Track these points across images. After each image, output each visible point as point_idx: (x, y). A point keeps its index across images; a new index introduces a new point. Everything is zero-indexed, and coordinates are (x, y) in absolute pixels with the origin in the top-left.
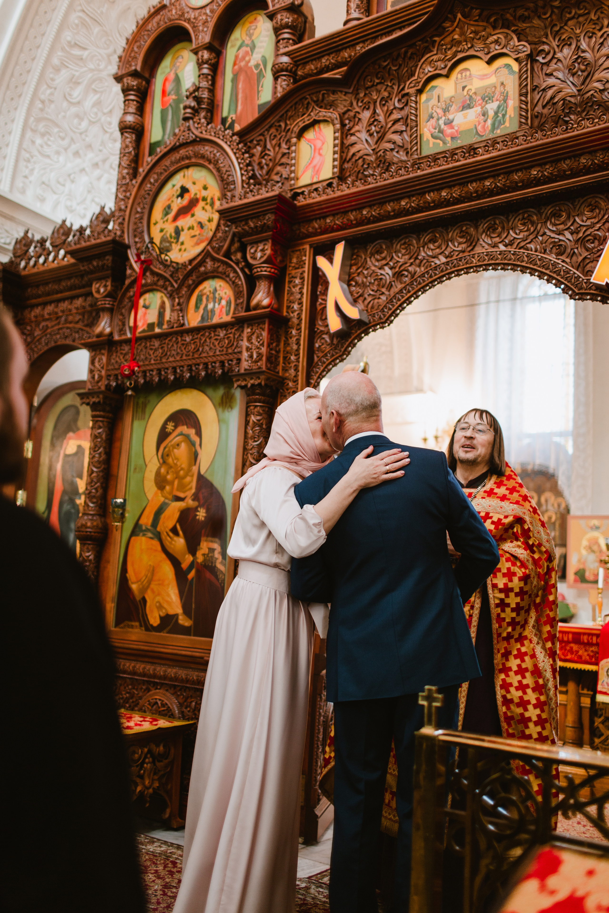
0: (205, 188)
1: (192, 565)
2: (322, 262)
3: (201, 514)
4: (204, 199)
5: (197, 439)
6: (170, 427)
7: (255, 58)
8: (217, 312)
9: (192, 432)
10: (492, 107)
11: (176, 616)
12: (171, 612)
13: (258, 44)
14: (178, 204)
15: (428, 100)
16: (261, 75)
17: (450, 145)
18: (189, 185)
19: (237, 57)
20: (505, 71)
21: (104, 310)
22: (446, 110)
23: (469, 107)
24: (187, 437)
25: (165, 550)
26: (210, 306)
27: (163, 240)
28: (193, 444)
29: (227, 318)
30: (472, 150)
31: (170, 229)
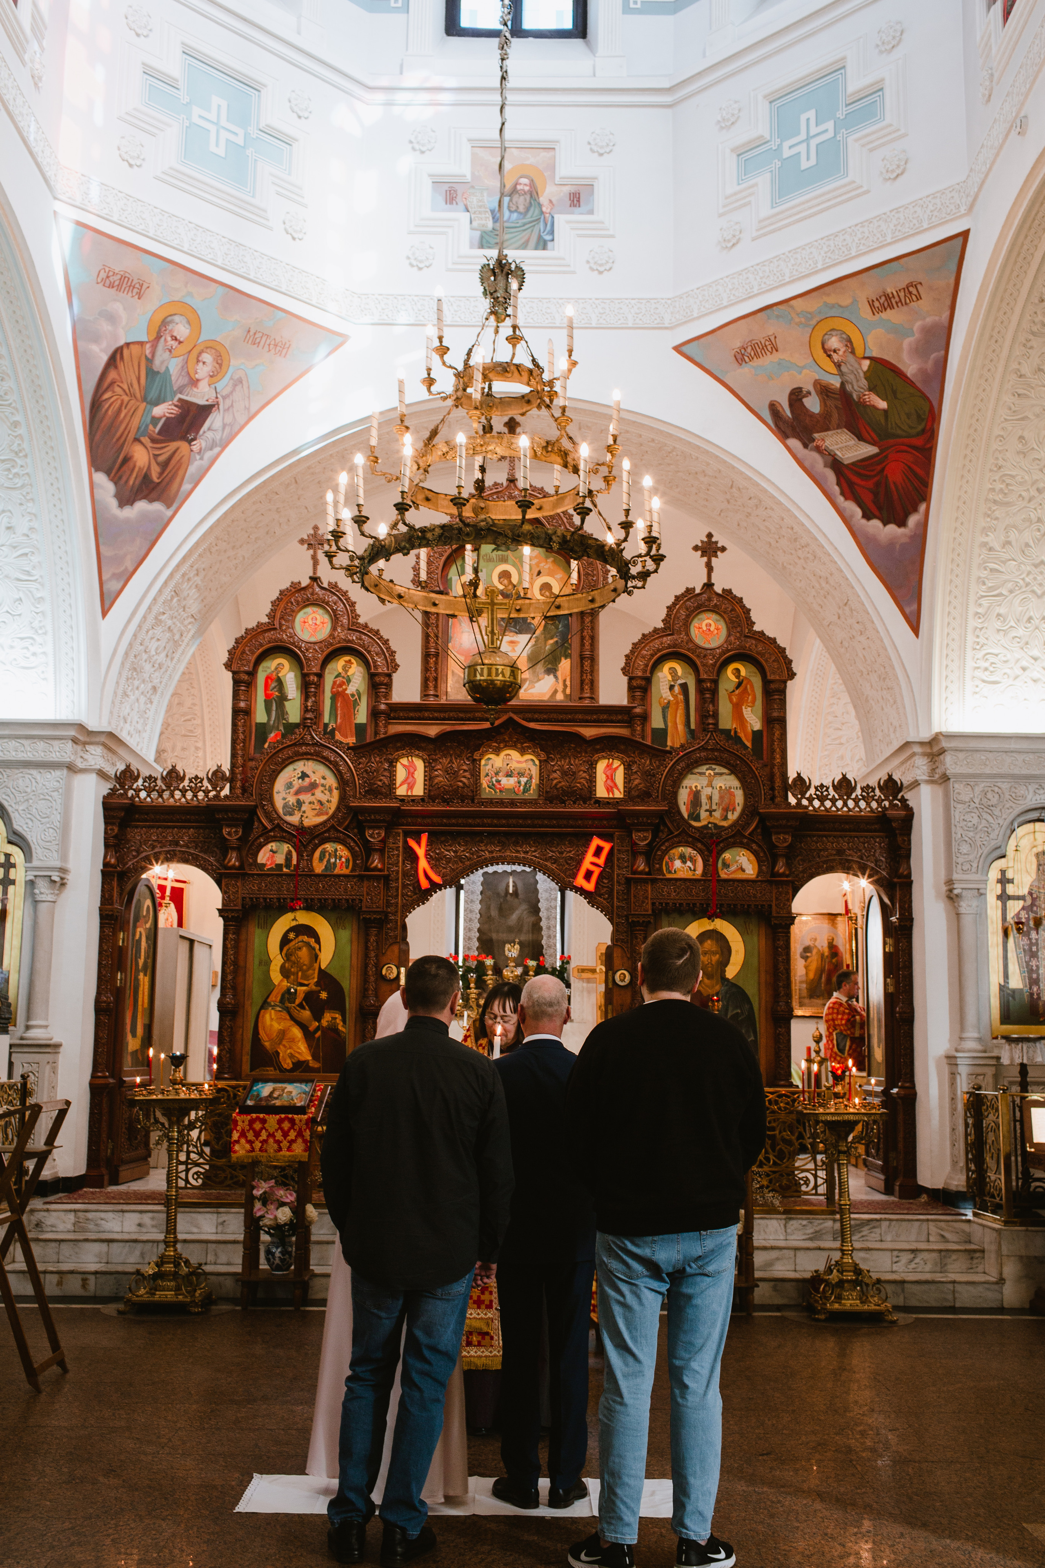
0: (324, 778)
1: (317, 1029)
2: (413, 844)
3: (324, 995)
4: (323, 785)
5: (317, 947)
6: (292, 935)
7: (351, 689)
8: (338, 866)
9: (312, 941)
10: (523, 780)
11: (308, 1061)
12: (302, 1058)
13: (353, 680)
14: (297, 784)
15: (486, 765)
16: (356, 703)
17: (499, 795)
18: (309, 772)
19: (335, 683)
20: (531, 763)
21: (233, 849)
22: (497, 774)
23: (510, 776)
24: (308, 944)
25: (292, 1018)
26: (333, 860)
27: (285, 806)
28: (314, 949)
29: (346, 871)
30: (513, 803)
31: (292, 800)
